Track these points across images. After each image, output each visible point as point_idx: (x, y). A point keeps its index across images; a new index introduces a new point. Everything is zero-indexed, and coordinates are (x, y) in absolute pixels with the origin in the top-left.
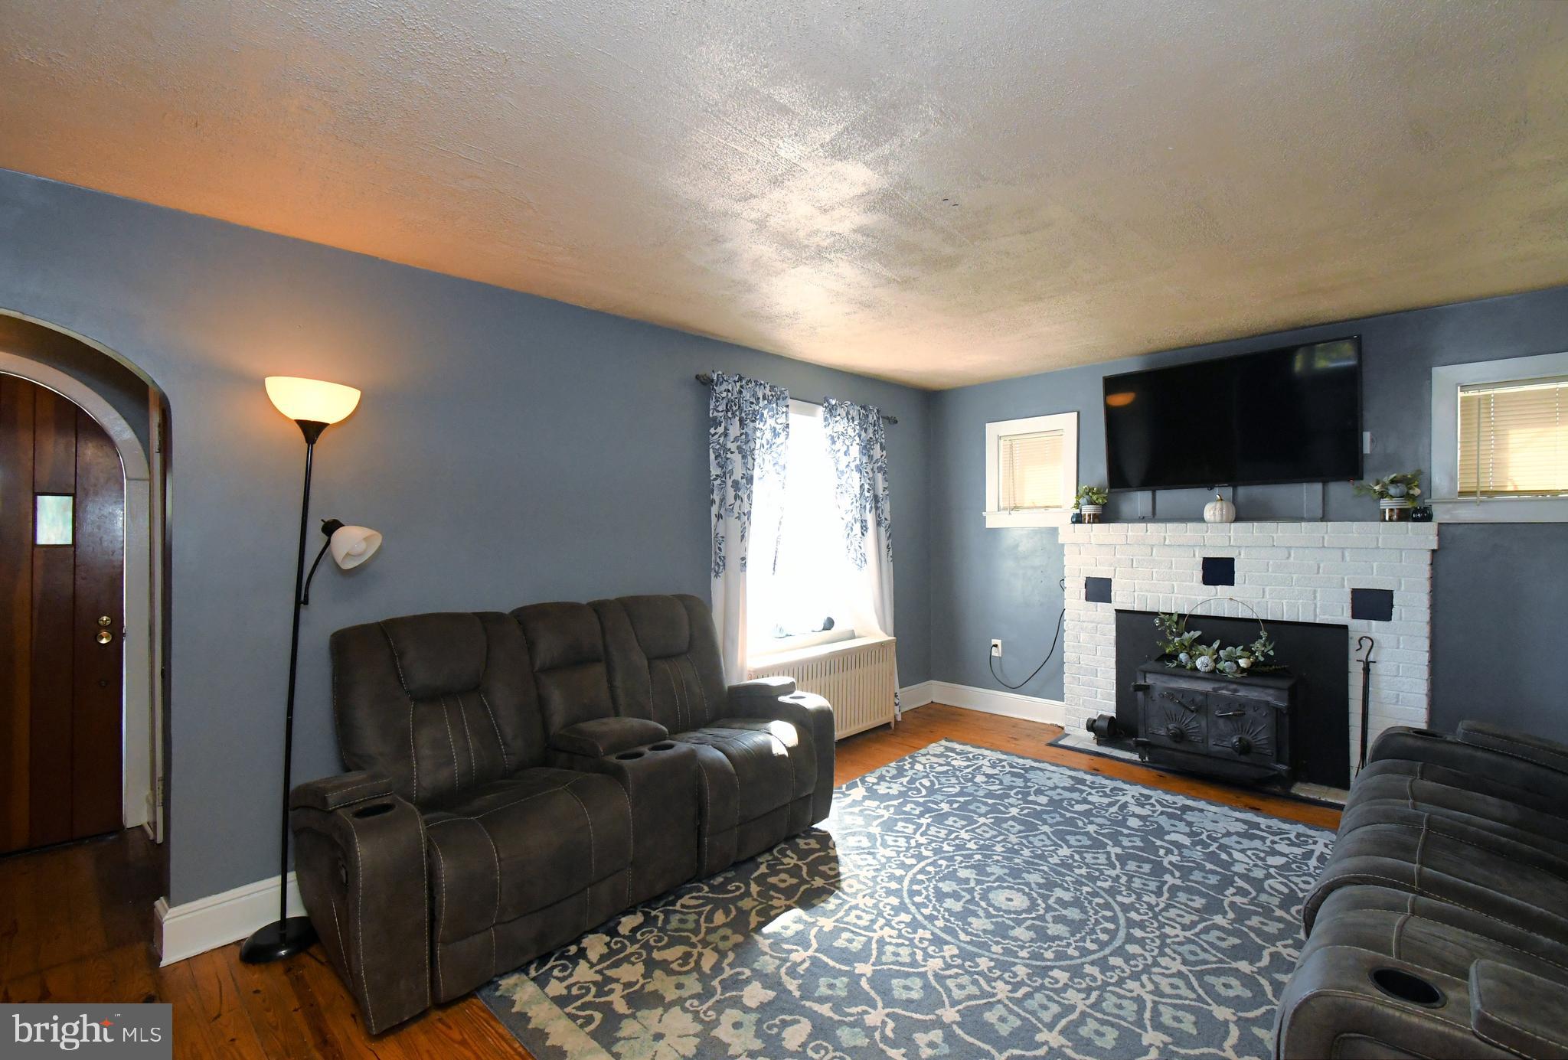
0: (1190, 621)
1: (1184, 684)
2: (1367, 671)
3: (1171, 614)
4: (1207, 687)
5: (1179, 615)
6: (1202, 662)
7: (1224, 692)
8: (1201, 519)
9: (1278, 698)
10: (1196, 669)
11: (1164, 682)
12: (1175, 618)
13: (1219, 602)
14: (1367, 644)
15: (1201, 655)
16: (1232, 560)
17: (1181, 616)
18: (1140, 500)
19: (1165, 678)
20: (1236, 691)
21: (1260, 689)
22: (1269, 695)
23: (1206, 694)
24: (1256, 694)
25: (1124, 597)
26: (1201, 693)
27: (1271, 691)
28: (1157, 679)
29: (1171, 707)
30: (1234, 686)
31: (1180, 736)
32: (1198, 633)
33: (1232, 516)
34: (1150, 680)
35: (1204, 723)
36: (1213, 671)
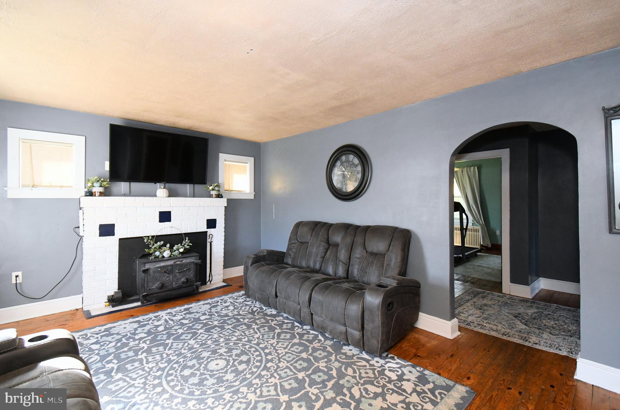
0: (157, 238)
1: (162, 264)
2: (211, 245)
3: (148, 237)
4: (171, 262)
5: (152, 236)
6: (167, 254)
7: (178, 262)
8: (155, 196)
9: (195, 259)
10: (163, 257)
11: (154, 266)
12: (150, 238)
13: (166, 229)
14: (211, 236)
15: (164, 251)
16: (170, 212)
17: (153, 237)
18: (123, 186)
19: (154, 264)
20: (182, 261)
21: (190, 258)
22: (193, 259)
23: (172, 265)
24: (189, 260)
25: (121, 232)
26: (170, 265)
27: (194, 258)
28: (150, 265)
29: (157, 275)
30: (181, 259)
31: (163, 286)
32: (162, 243)
33: (167, 195)
34: (147, 266)
35: (171, 277)
36: (170, 256)
